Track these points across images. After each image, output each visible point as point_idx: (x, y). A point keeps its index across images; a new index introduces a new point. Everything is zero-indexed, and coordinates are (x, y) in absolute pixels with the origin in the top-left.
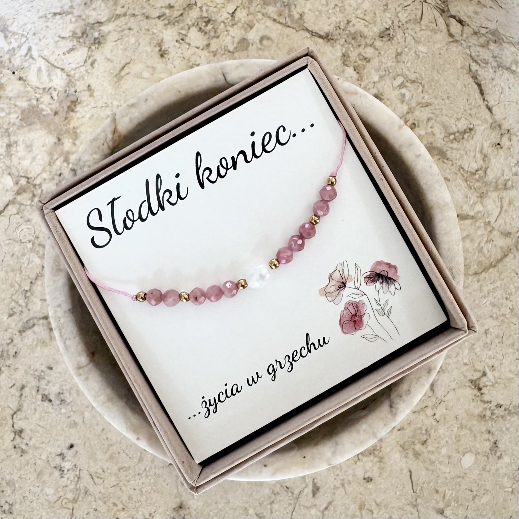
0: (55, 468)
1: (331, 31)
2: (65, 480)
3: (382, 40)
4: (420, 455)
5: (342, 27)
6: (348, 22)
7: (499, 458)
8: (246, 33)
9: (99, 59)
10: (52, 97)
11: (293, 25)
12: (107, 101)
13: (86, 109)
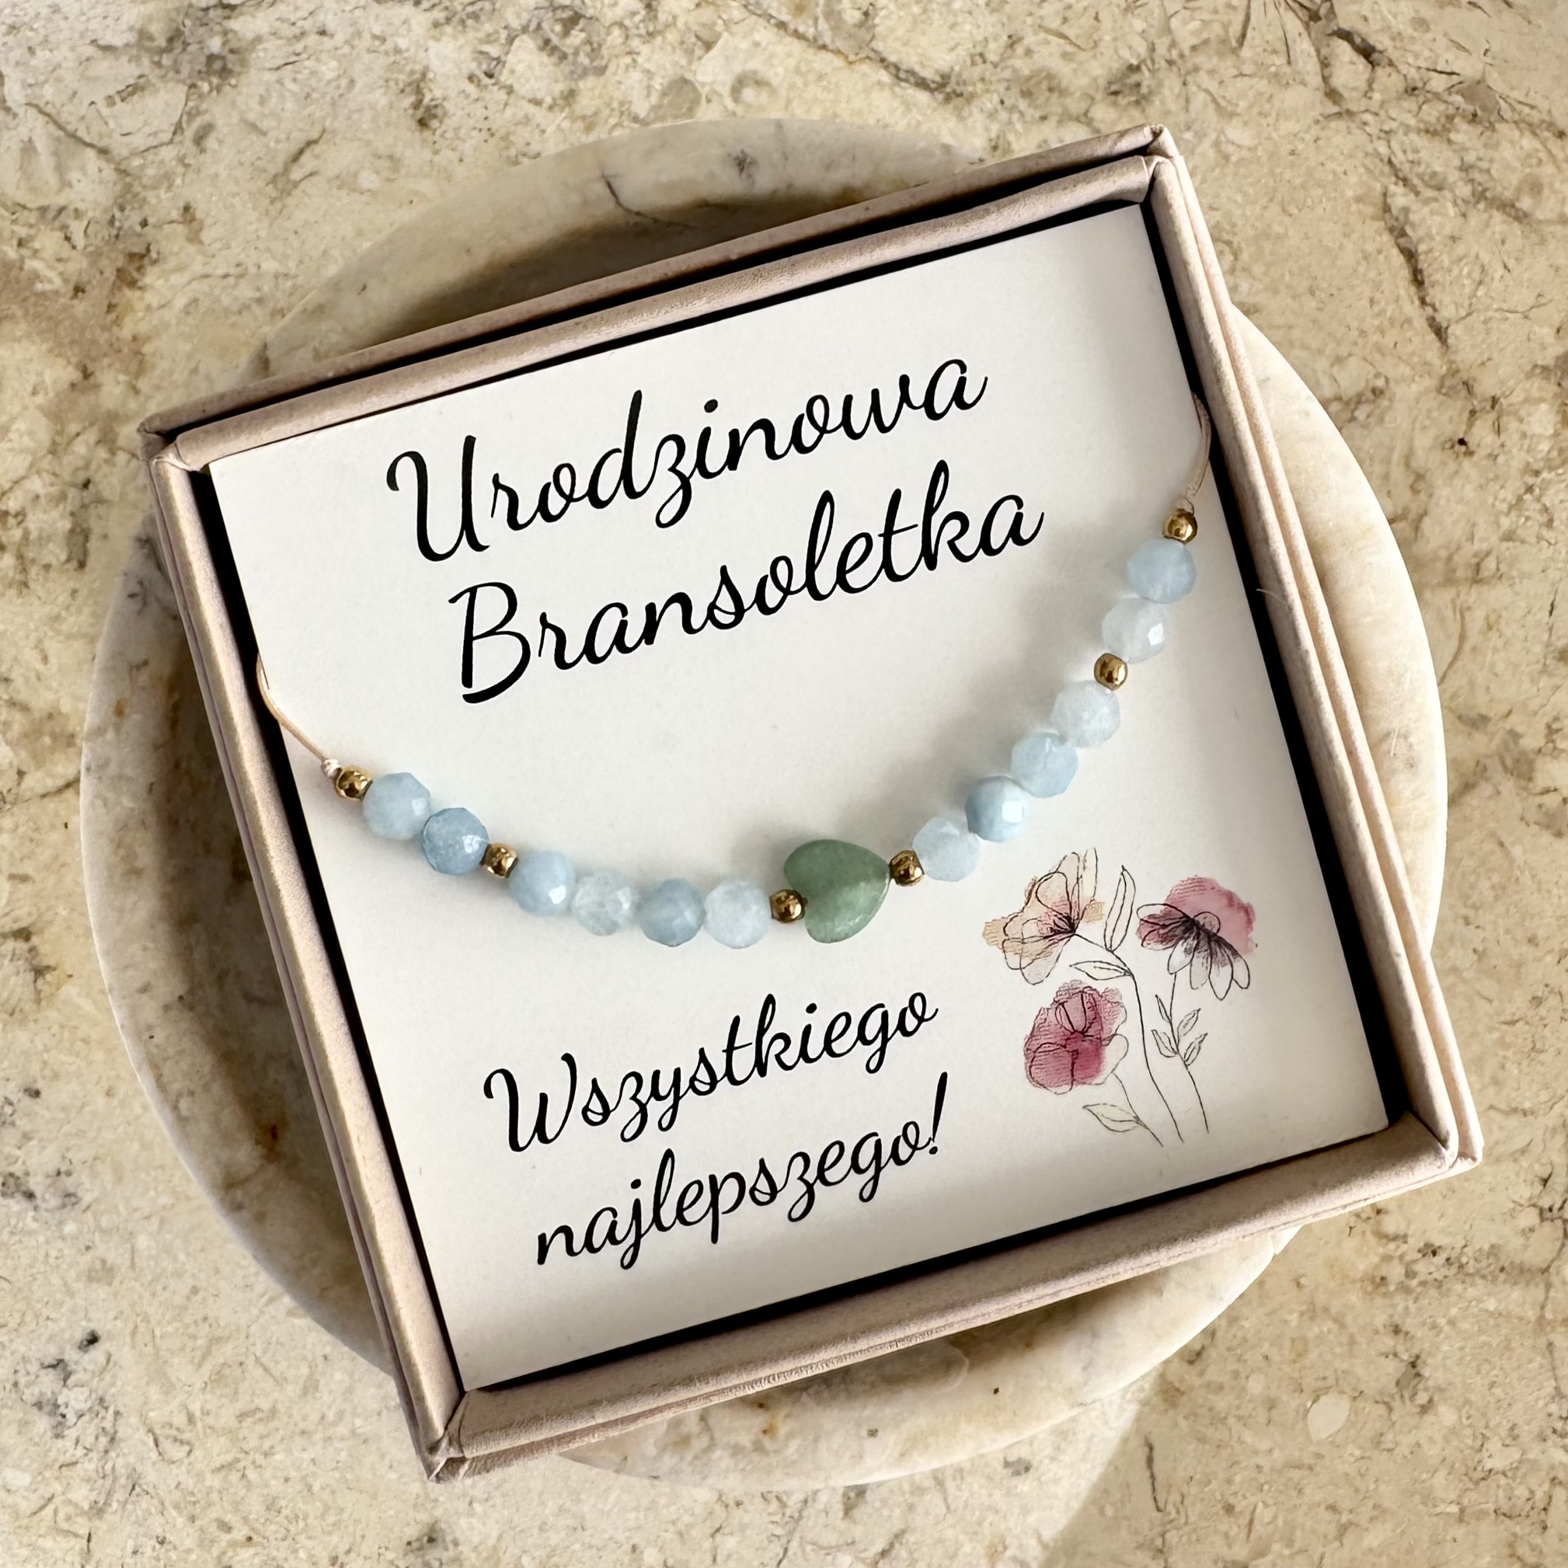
0: (39, 1405)
1: (957, 68)
2: (68, 1443)
3: (1115, 104)
4: (1182, 1393)
5: (992, 57)
6: (1013, 41)
7: (1424, 1409)
8: (690, 63)
9: (220, 123)
10: (67, 238)
11: (839, 44)
12: (242, 257)
13: (177, 279)
